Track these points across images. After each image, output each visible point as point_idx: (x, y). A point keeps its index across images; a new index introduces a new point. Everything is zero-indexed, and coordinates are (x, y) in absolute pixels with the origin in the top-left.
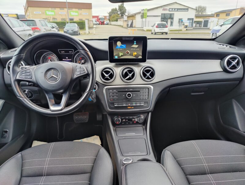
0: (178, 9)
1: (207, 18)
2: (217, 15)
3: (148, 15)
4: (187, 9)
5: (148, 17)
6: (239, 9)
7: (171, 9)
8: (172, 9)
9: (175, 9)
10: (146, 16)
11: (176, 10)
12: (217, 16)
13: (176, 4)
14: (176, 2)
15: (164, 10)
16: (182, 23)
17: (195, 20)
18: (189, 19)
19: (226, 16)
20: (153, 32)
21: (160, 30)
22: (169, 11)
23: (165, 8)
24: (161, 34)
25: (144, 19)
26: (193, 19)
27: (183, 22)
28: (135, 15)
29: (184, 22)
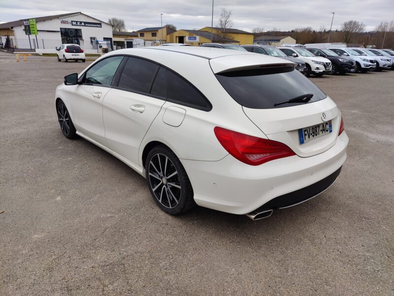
0: (85, 23)
1: (129, 38)
2: (141, 34)
3: (38, 29)
4: (99, 24)
5: (39, 33)
6: (166, 28)
7: (74, 21)
8: (77, 22)
9: (81, 23)
10: (36, 31)
11: (83, 24)
12: (141, 36)
13: (81, 16)
14: (80, 13)
15: (63, 22)
16: (99, 45)
17: (114, 39)
18: (105, 39)
19: (153, 36)
20: (61, 57)
21: (73, 55)
22: (72, 25)
23: (64, 20)
24: (74, 61)
25: (32, 37)
26: (110, 39)
27: (99, 42)
28: (12, 28)
29: (100, 44)
